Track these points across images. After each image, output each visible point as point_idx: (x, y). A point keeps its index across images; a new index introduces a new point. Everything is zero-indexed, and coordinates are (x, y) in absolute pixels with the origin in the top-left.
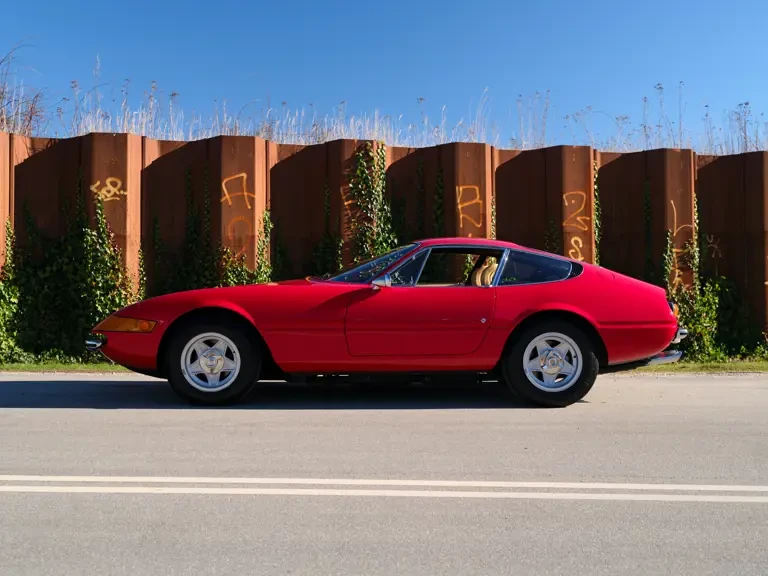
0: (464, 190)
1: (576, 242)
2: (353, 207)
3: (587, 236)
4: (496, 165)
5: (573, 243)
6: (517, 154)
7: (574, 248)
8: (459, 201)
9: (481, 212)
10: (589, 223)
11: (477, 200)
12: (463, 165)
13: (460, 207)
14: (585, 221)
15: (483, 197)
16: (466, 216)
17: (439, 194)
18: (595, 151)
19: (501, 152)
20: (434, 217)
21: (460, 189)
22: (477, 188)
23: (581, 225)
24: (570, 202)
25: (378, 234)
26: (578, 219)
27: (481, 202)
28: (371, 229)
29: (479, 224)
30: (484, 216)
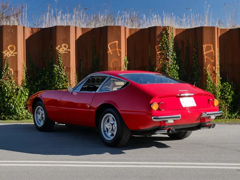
0: (206, 46)
2: (161, 54)
4: (219, 35)
6: (228, 30)
8: (204, 51)
9: (214, 55)
11: (212, 50)
12: (206, 36)
13: (205, 53)
15: (214, 49)
16: (207, 57)
17: (195, 48)
19: (221, 29)
20: (193, 57)
21: (205, 46)
22: (212, 46)
25: (171, 65)
27: (213, 51)
28: (168, 63)
29: (212, 60)
30: (215, 57)
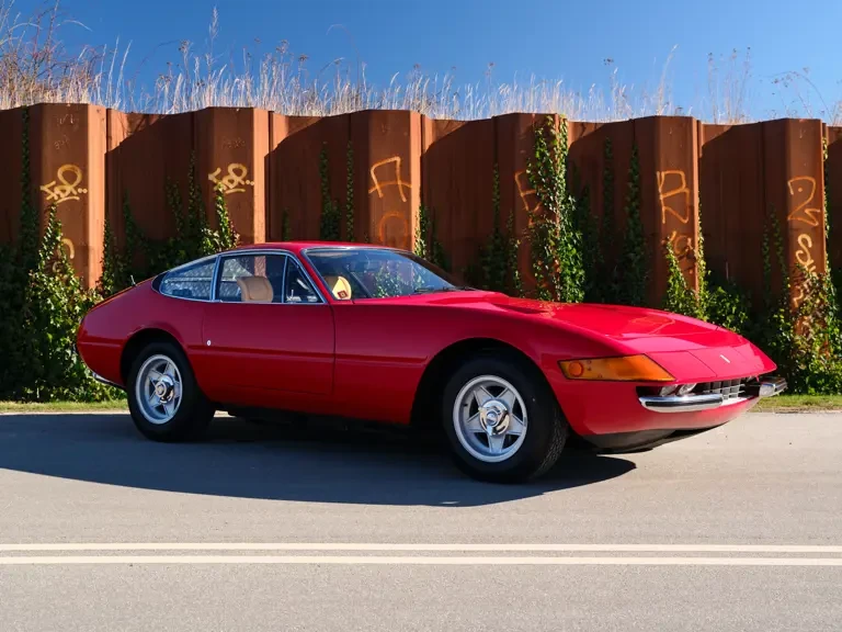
0: (666, 176)
1: (805, 241)
2: (533, 199)
3: (816, 233)
4: (702, 143)
5: (800, 240)
6: (726, 129)
7: (799, 248)
8: (660, 190)
9: (688, 202)
10: (819, 216)
11: (683, 189)
12: (666, 144)
13: (662, 197)
14: (814, 213)
15: (690, 186)
16: (670, 209)
17: (633, 182)
18: (824, 124)
19: (706, 126)
20: (627, 209)
21: (662, 175)
22: (682, 174)
23: (812, 220)
24: (796, 191)
25: (562, 234)
26: (807, 211)
27: (687, 191)
28: (554, 226)
29: (685, 218)
30: (692, 208)
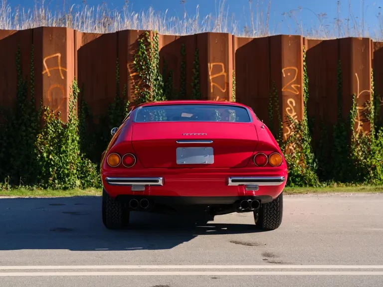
0: (213, 65)
1: (291, 103)
2: (136, 77)
3: (298, 98)
4: (236, 49)
5: (288, 102)
6: (250, 40)
7: (289, 106)
8: (210, 73)
9: (226, 81)
10: (299, 89)
11: (223, 73)
12: (213, 49)
13: (211, 78)
14: (297, 87)
15: (227, 71)
16: (214, 84)
17: (196, 69)
18: (304, 38)
19: (239, 39)
20: (192, 84)
21: (211, 65)
22: (223, 65)
23: (295, 91)
24: (286, 75)
25: (154, 97)
26: (293, 86)
27: (225, 74)
28: (149, 93)
29: (224, 89)
30: (228, 84)
